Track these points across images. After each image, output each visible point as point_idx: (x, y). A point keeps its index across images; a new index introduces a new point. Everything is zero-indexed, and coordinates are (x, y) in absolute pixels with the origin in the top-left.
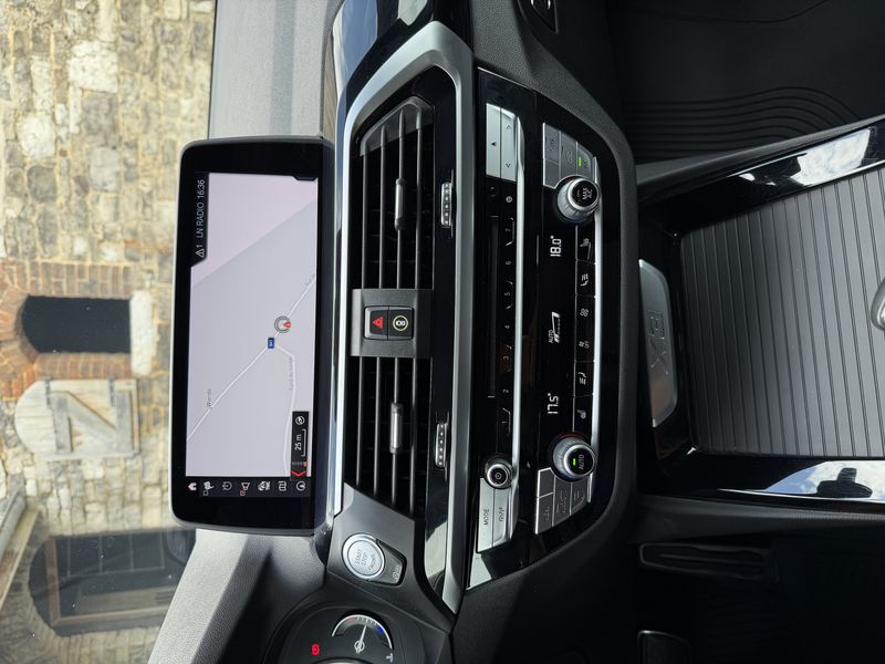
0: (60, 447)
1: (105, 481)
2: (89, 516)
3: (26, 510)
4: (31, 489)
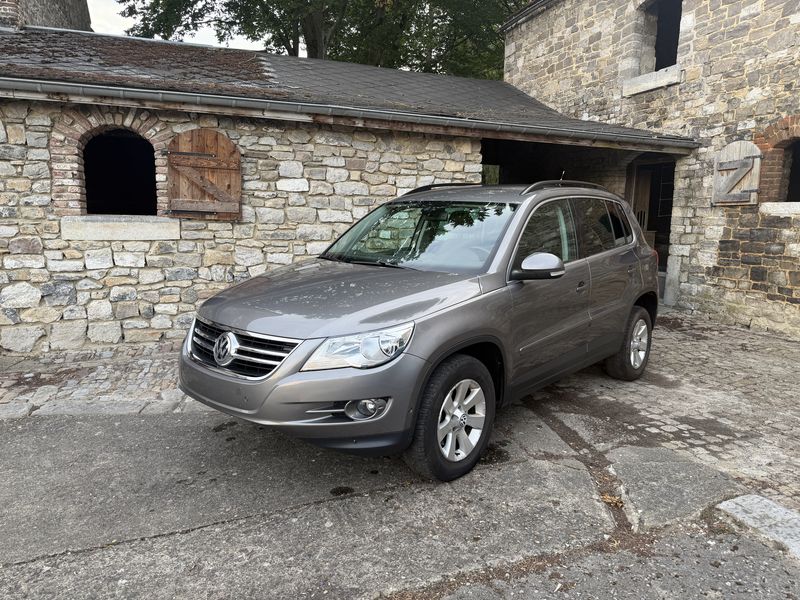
2: (683, 180)
3: (690, 149)
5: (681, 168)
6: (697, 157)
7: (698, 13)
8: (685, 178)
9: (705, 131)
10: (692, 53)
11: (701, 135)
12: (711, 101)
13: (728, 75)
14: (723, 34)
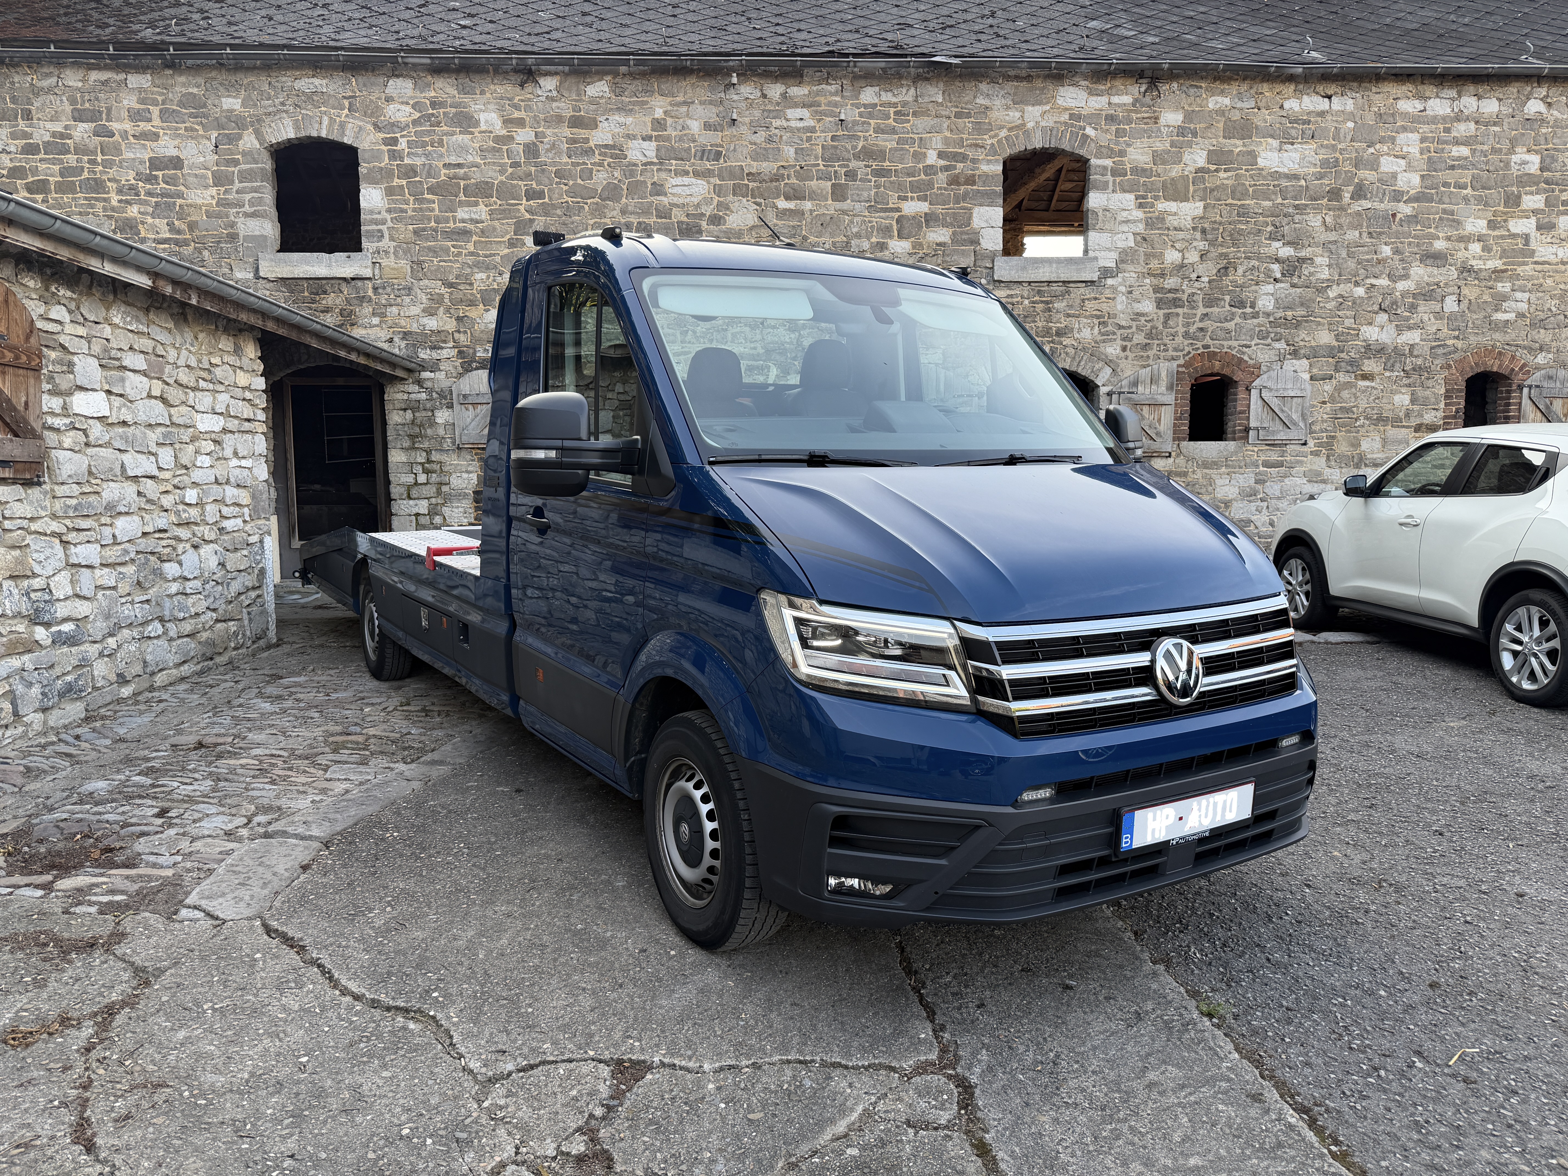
0: (465, 396)
1: (432, 423)
2: (401, 412)
3: (410, 371)
4: (426, 375)
5: (395, 395)
6: (419, 382)
7: (390, 192)
8: (405, 410)
9: (428, 351)
10: (386, 243)
11: (422, 355)
12: (430, 312)
13: (451, 285)
14: (435, 230)
